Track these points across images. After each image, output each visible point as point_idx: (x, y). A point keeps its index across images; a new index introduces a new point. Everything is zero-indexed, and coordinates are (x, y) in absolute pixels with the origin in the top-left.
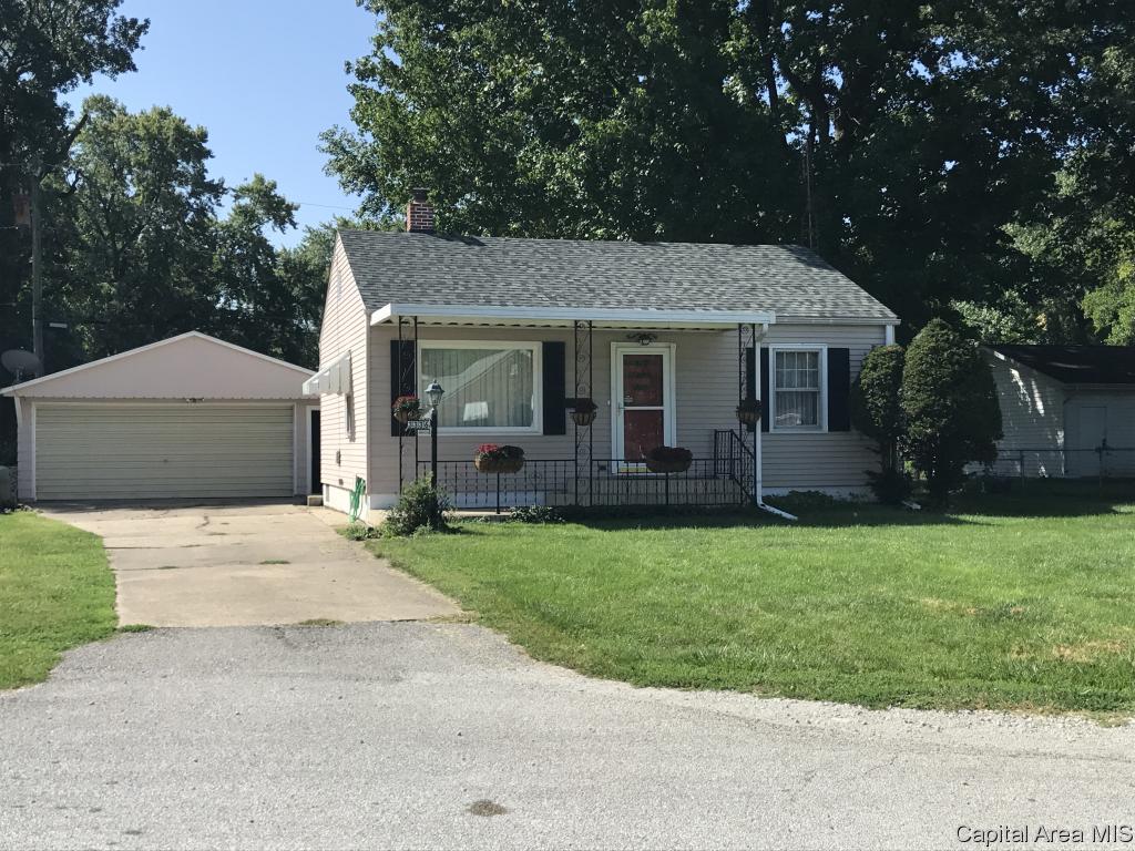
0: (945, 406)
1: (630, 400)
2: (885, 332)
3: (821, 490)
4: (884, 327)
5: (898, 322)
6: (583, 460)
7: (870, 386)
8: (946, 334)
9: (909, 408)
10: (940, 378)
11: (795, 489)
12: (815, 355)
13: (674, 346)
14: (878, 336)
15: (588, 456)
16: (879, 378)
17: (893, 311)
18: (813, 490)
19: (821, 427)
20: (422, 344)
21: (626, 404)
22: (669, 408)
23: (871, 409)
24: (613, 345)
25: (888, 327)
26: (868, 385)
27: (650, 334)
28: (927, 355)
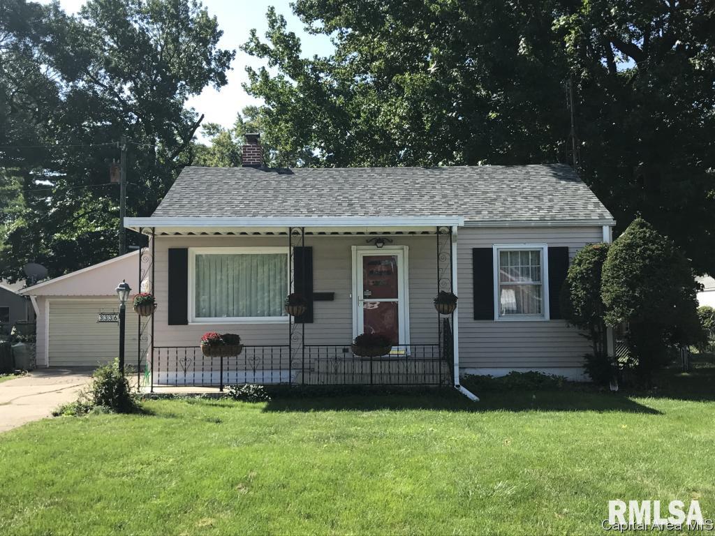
0: (634, 297)
1: (369, 293)
2: (602, 233)
3: (541, 371)
4: (601, 227)
5: (614, 223)
6: (296, 345)
7: (574, 279)
8: (644, 231)
9: (606, 299)
10: (631, 272)
11: (517, 370)
12: (537, 254)
13: (406, 248)
14: (596, 235)
15: (300, 341)
16: (581, 273)
17: (612, 213)
18: (534, 370)
19: (543, 316)
20: (193, 252)
21: (365, 297)
22: (403, 300)
23: (573, 300)
24: (354, 248)
25: (604, 227)
26: (573, 279)
27: (385, 238)
28: (622, 251)
